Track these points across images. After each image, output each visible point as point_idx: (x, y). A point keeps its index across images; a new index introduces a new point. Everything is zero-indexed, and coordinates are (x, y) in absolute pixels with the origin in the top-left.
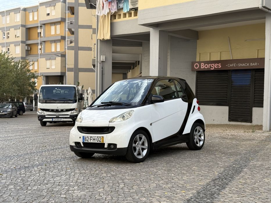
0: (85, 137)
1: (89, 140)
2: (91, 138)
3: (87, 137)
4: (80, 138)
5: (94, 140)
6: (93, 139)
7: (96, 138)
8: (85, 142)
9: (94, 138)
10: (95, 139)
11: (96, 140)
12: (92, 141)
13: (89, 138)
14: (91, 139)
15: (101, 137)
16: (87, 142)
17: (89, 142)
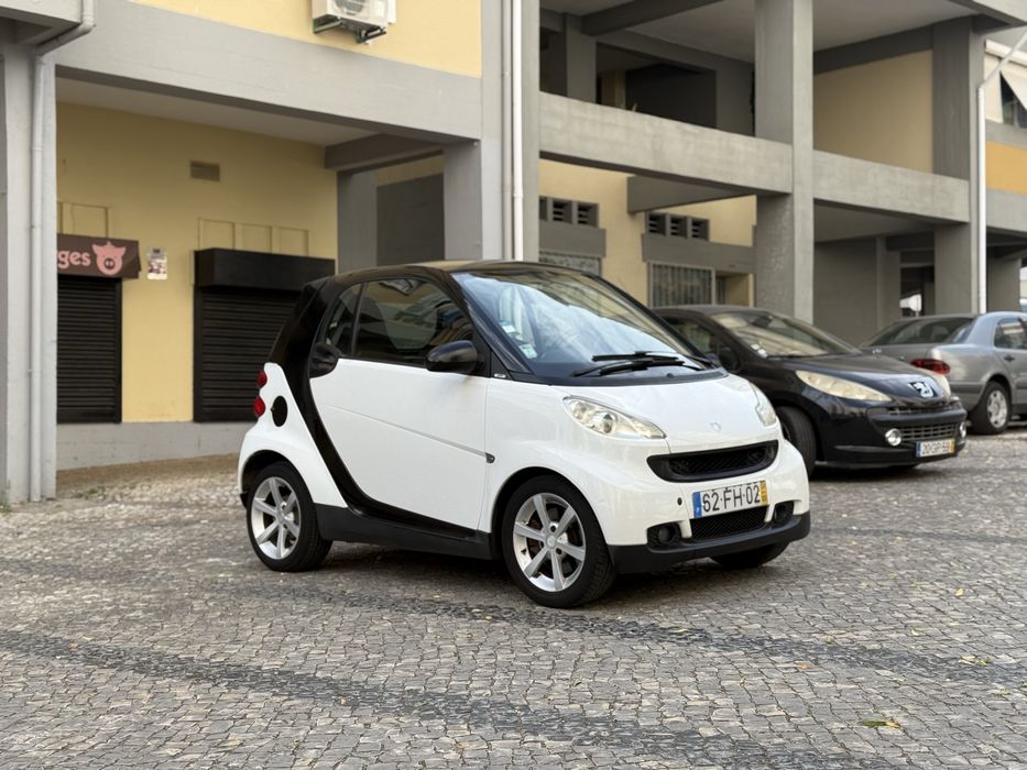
0: (702, 495)
1: (720, 505)
2: (728, 495)
3: (710, 494)
4: (680, 502)
5: (738, 501)
6: (735, 498)
7: (744, 492)
8: (704, 514)
9: (737, 494)
10: (740, 497)
11: (744, 499)
12: (731, 507)
13: (721, 496)
14: (726, 500)
15: (758, 484)
16: (711, 513)
17: (722, 510)
